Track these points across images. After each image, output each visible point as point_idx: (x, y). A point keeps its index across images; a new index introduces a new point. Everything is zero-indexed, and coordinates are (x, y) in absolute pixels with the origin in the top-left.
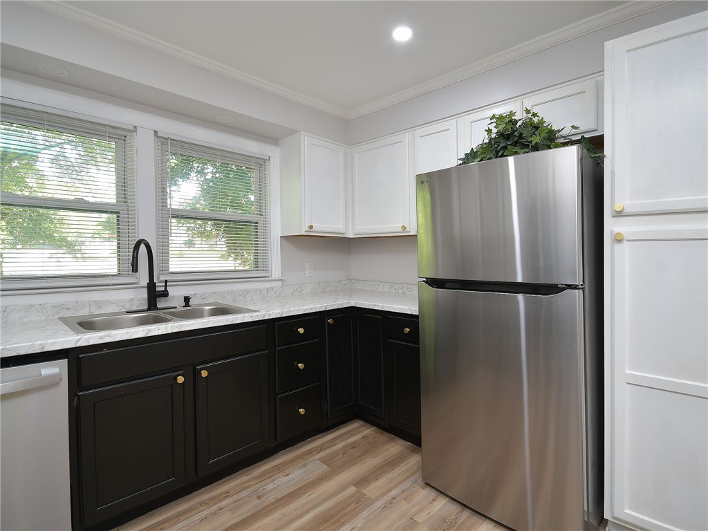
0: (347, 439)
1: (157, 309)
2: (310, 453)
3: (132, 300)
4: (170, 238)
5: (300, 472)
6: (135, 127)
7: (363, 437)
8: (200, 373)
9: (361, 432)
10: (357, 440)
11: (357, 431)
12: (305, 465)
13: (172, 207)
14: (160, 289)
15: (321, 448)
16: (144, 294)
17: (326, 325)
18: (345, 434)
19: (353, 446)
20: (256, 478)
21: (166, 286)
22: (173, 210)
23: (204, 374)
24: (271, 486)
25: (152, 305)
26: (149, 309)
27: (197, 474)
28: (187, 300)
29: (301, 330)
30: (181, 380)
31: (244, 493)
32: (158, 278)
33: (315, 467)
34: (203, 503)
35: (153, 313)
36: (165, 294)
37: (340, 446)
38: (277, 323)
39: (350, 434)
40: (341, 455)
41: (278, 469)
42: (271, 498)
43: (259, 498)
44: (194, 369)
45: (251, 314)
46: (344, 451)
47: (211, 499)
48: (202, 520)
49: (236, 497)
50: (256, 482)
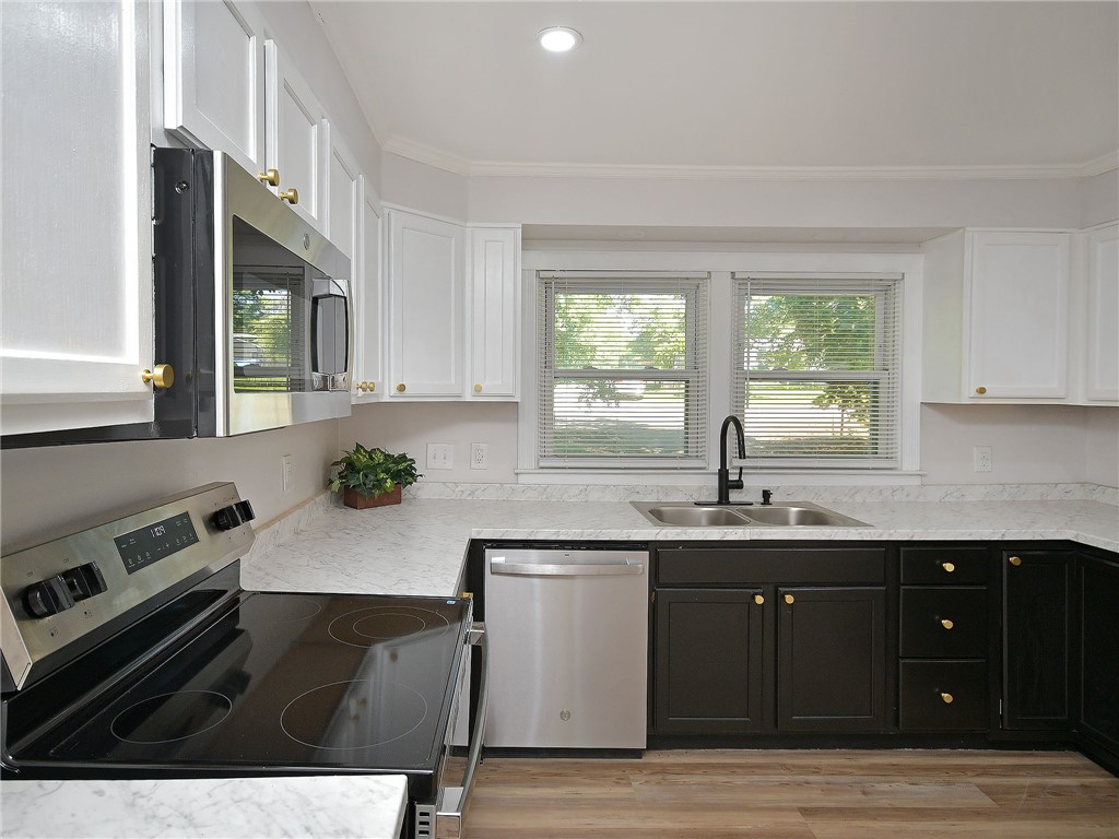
0: (1045, 776)
1: (728, 503)
2: (963, 769)
3: (700, 488)
4: (746, 411)
5: (939, 788)
6: (709, 273)
7: (1083, 786)
8: (784, 598)
9: (1082, 776)
10: (1068, 786)
11: (1072, 771)
12: (949, 783)
13: (751, 369)
14: (733, 477)
15: (985, 771)
16: (714, 482)
17: (1005, 566)
18: (1042, 767)
19: (1057, 791)
20: (861, 767)
21: (741, 474)
22: (751, 372)
23: (789, 599)
24: (885, 787)
25: (723, 499)
26: (719, 503)
27: (777, 726)
28: (766, 495)
29: (949, 567)
30: (759, 600)
31: (843, 779)
32: (731, 462)
33: (967, 792)
34: (784, 766)
35: (724, 509)
36: (739, 485)
37: (1028, 781)
38: (902, 549)
39: (1055, 771)
40: (1025, 796)
41: (901, 770)
42: (884, 802)
43: (864, 793)
44: (776, 591)
45: (860, 530)
46: (1033, 792)
47: (794, 766)
48: (782, 784)
49: (830, 779)
50: (862, 772)
